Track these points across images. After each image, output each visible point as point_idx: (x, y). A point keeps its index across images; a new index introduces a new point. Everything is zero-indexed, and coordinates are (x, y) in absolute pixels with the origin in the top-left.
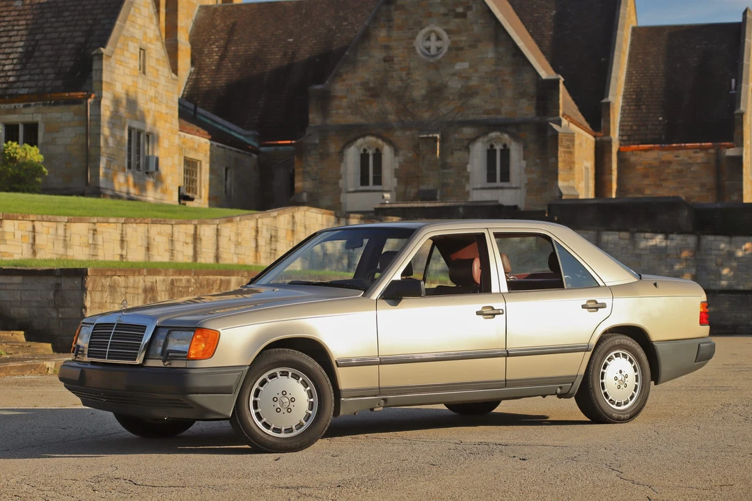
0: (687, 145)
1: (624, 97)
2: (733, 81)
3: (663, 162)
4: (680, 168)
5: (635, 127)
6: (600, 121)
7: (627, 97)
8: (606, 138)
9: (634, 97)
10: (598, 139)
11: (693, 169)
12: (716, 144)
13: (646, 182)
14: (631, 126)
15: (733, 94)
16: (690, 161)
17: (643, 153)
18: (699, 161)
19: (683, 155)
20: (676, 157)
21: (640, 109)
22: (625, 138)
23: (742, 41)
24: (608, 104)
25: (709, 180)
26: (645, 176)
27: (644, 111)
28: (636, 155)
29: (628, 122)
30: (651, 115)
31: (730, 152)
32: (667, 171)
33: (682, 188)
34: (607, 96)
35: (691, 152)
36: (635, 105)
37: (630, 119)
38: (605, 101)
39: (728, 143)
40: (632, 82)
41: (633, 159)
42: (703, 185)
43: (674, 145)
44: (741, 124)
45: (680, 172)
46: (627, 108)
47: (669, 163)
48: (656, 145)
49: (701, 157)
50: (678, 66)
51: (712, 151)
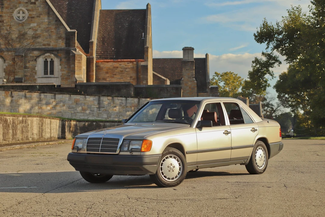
0: (124, 60)
1: (98, 39)
2: (143, 34)
3: (114, 67)
4: (121, 70)
5: (102, 52)
6: (89, 49)
7: (99, 39)
8: (91, 57)
9: (102, 39)
10: (88, 57)
11: (127, 70)
12: (137, 60)
13: (107, 75)
14: (101, 52)
15: (143, 39)
16: (126, 67)
17: (106, 63)
18: (130, 67)
19: (123, 65)
20: (120, 65)
21: (104, 45)
22: (98, 57)
23: (146, 17)
24: (92, 42)
25: (134, 75)
26: (107, 73)
27: (106, 45)
28: (103, 64)
29: (100, 50)
30: (109, 47)
31: (143, 64)
32: (116, 71)
33: (122, 78)
34: (92, 39)
35: (126, 63)
36: (102, 43)
37: (100, 49)
38: (90, 41)
39: (142, 60)
40: (100, 33)
41: (102, 66)
42: (131, 77)
43: (119, 60)
44: (147, 51)
45: (122, 71)
46: (99, 44)
47: (117, 67)
48: (112, 60)
49: (130, 65)
50: (120, 27)
51: (135, 63)
